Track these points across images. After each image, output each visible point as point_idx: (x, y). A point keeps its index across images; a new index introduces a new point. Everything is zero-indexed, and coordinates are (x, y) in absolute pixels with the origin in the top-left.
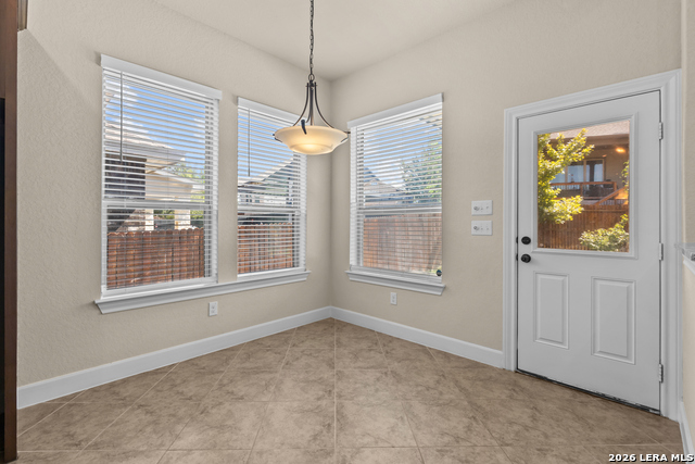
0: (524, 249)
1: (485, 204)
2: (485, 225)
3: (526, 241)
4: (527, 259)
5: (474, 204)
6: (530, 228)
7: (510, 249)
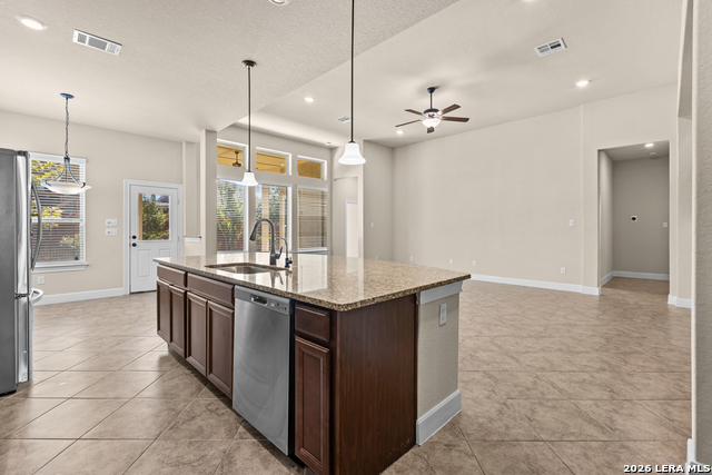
0: (133, 241)
1: (114, 221)
2: (114, 231)
3: (134, 237)
4: (134, 245)
5: (107, 221)
6: (137, 231)
7: (127, 241)
